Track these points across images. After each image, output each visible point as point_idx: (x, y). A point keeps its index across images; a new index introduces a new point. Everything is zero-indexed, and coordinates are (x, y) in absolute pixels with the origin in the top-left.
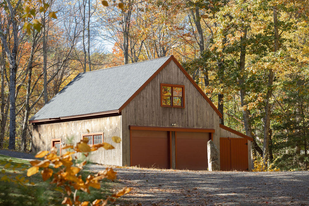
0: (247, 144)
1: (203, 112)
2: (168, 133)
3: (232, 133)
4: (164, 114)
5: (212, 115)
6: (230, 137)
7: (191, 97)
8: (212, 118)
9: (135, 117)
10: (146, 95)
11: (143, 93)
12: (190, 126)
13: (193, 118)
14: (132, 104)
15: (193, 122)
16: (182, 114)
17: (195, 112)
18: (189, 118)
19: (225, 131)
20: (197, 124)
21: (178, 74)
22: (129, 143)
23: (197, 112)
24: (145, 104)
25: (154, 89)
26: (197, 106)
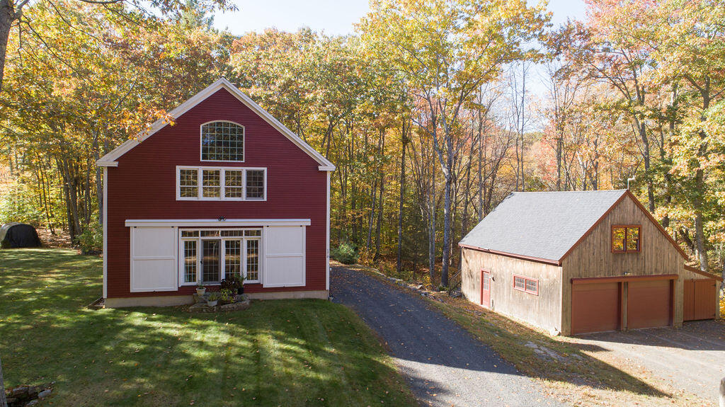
0: (715, 285)
1: (664, 255)
2: (620, 284)
3: (697, 274)
4: (615, 261)
5: (676, 257)
6: (695, 278)
7: (649, 238)
8: (676, 262)
9: (579, 268)
10: (593, 241)
11: (590, 238)
12: (647, 273)
13: (651, 262)
14: (575, 253)
15: (651, 268)
16: (638, 259)
17: (654, 255)
18: (646, 263)
19: (688, 271)
20: (656, 269)
21: (634, 212)
22: (570, 300)
23: (657, 255)
24: (592, 252)
25: (603, 232)
26: (657, 248)
